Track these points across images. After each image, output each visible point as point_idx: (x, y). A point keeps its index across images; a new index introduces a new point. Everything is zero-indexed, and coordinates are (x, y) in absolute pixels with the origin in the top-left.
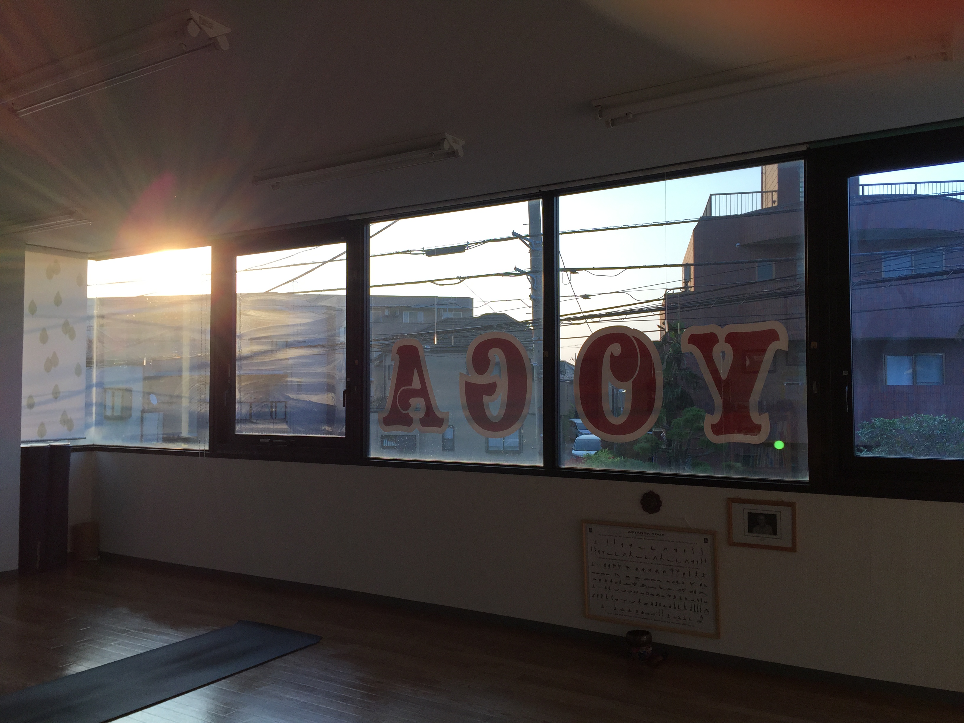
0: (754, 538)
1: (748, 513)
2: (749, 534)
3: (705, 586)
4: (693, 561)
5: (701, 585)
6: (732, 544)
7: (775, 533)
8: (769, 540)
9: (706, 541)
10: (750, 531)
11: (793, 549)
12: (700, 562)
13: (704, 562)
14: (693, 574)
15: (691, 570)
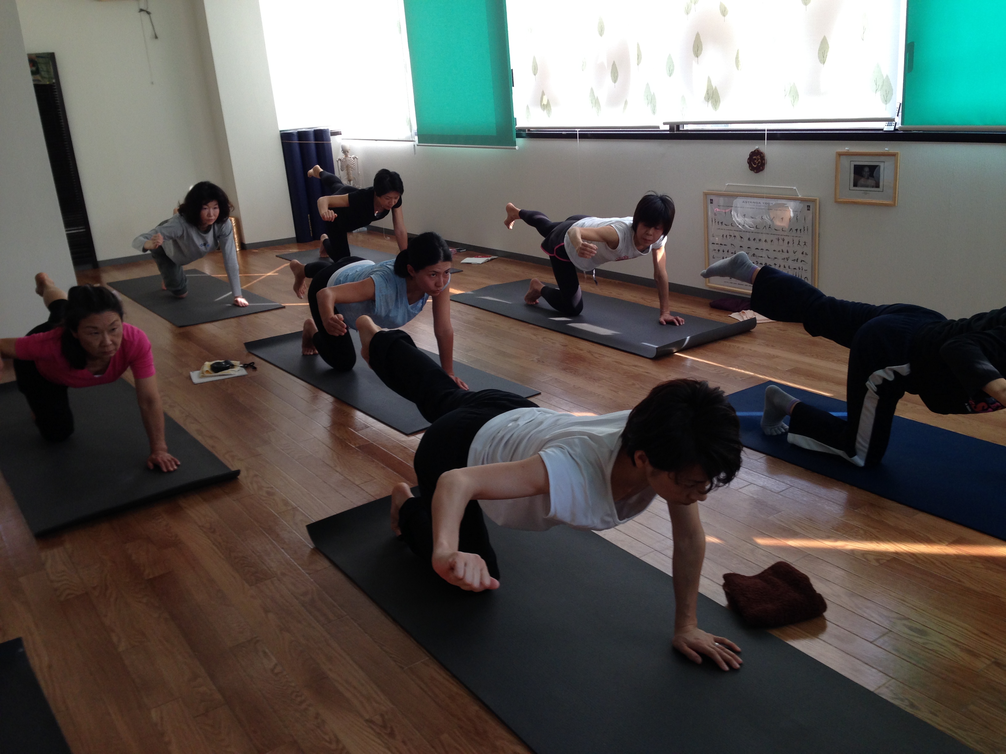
1: (855, 166)
2: (854, 189)
3: (806, 254)
4: (797, 230)
5: (802, 253)
7: (878, 186)
9: (809, 208)
10: (856, 185)
11: (892, 206)
12: (802, 230)
13: (806, 229)
14: (796, 243)
15: (795, 238)
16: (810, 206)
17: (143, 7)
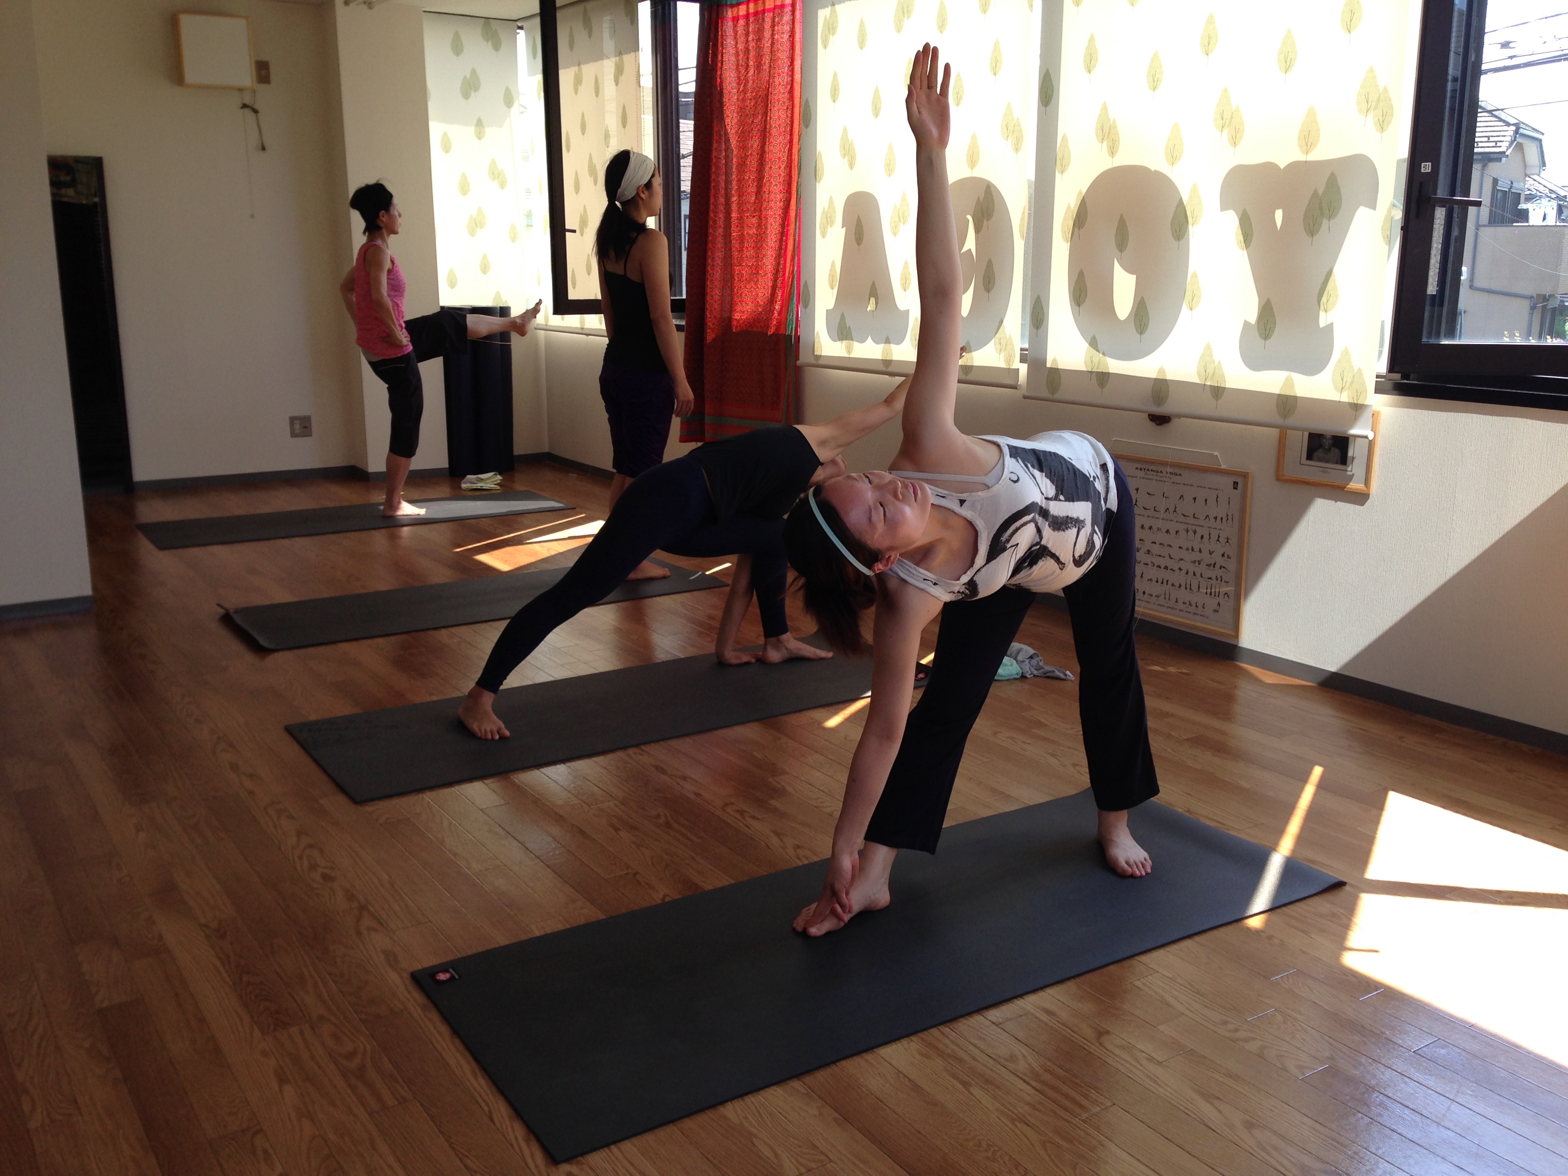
0: (1311, 472)
2: (1308, 464)
3: (1229, 557)
4: (1216, 518)
5: (1223, 555)
6: (1281, 480)
7: (1345, 463)
9: (1235, 485)
10: (1310, 457)
11: (1365, 496)
12: (1225, 519)
13: (1230, 518)
14: (1214, 538)
15: (1212, 531)
16: (1237, 483)
17: (247, 102)
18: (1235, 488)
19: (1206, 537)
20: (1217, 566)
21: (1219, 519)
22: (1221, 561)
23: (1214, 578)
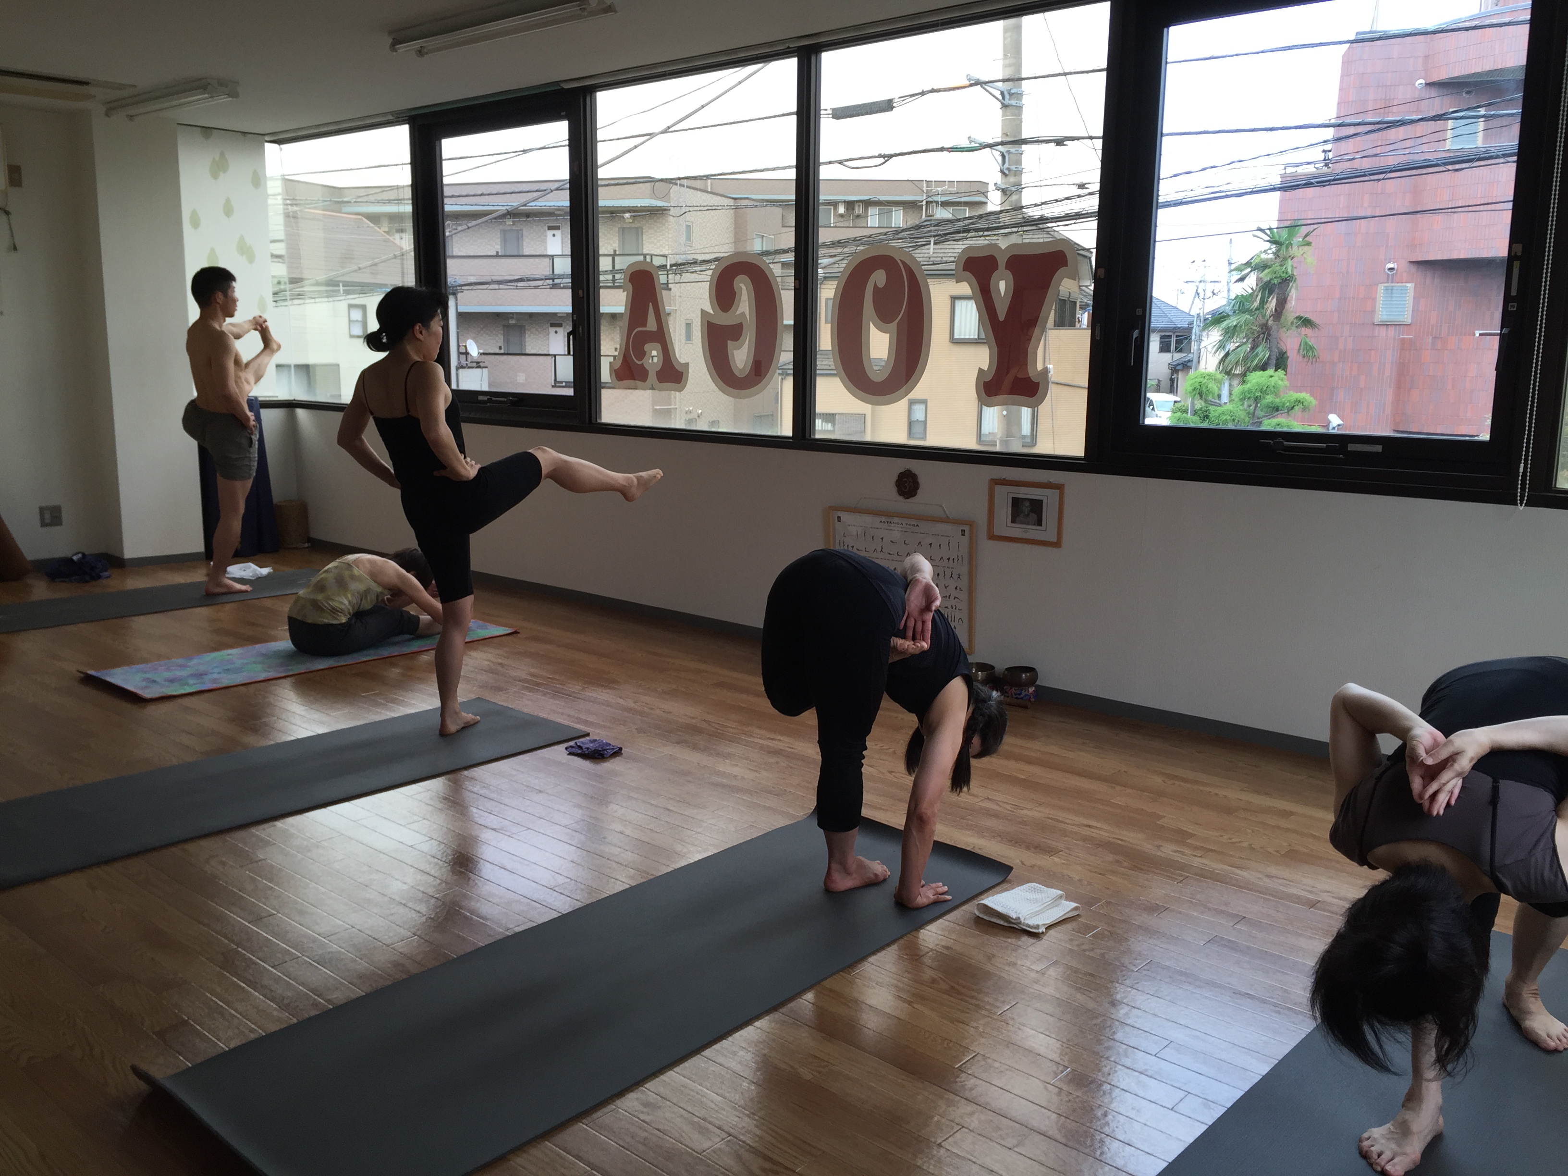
0: (1017, 531)
1: (1013, 498)
2: (1013, 525)
3: (961, 590)
4: (949, 559)
5: (956, 588)
6: (992, 537)
7: (1040, 523)
8: (1034, 532)
9: (963, 531)
10: (1013, 521)
11: (1057, 544)
12: (956, 560)
13: (960, 559)
14: (948, 574)
15: (946, 569)
18: (963, 535)
19: (942, 575)
20: (952, 598)
21: (951, 560)
22: (954, 593)
23: (950, 607)
